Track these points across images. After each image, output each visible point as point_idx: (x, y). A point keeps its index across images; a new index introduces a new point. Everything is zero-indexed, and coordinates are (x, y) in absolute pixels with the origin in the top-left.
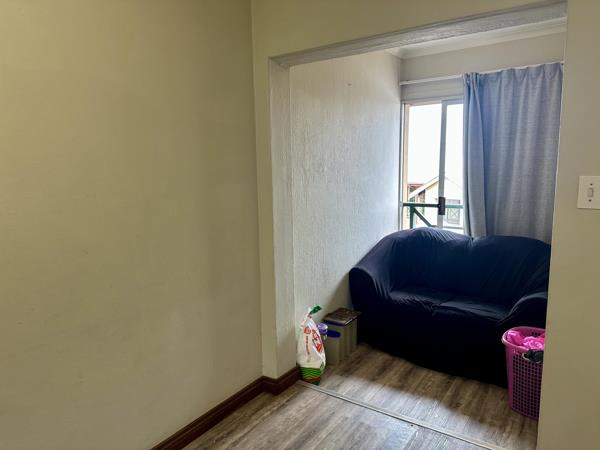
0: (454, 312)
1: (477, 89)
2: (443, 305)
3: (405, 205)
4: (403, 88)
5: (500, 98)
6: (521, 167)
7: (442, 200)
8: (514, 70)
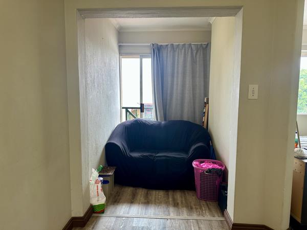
0: (164, 158)
1: (157, 51)
2: (157, 155)
3: (123, 108)
4: (120, 46)
5: (167, 56)
6: (177, 89)
7: (142, 105)
8: (173, 45)
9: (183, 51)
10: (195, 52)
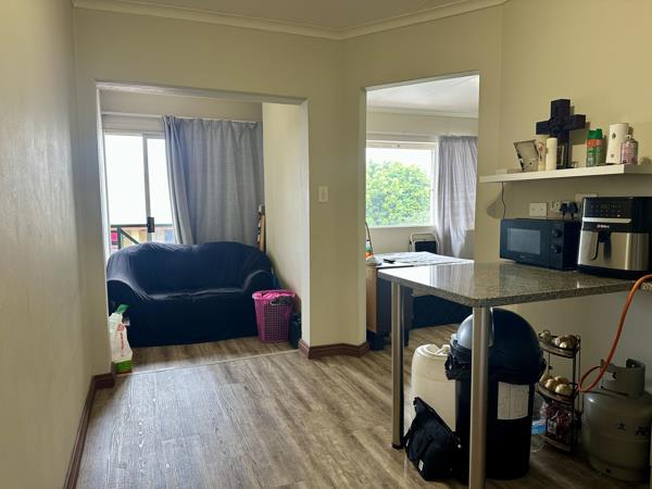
1: (175, 130)
3: (113, 226)
7: (150, 220)
8: (201, 120)
9: (219, 131)
10: (238, 134)
